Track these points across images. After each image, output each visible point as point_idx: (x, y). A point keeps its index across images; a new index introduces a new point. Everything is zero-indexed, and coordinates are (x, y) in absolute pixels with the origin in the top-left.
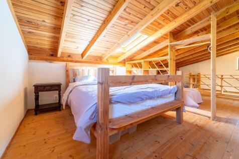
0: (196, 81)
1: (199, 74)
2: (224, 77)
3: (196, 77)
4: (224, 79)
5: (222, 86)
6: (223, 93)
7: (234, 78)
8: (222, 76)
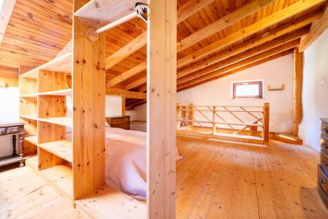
0: (187, 114)
1: (191, 104)
2: (216, 109)
3: (187, 109)
4: (216, 113)
5: (214, 124)
6: (215, 133)
7: (228, 111)
8: (214, 108)
